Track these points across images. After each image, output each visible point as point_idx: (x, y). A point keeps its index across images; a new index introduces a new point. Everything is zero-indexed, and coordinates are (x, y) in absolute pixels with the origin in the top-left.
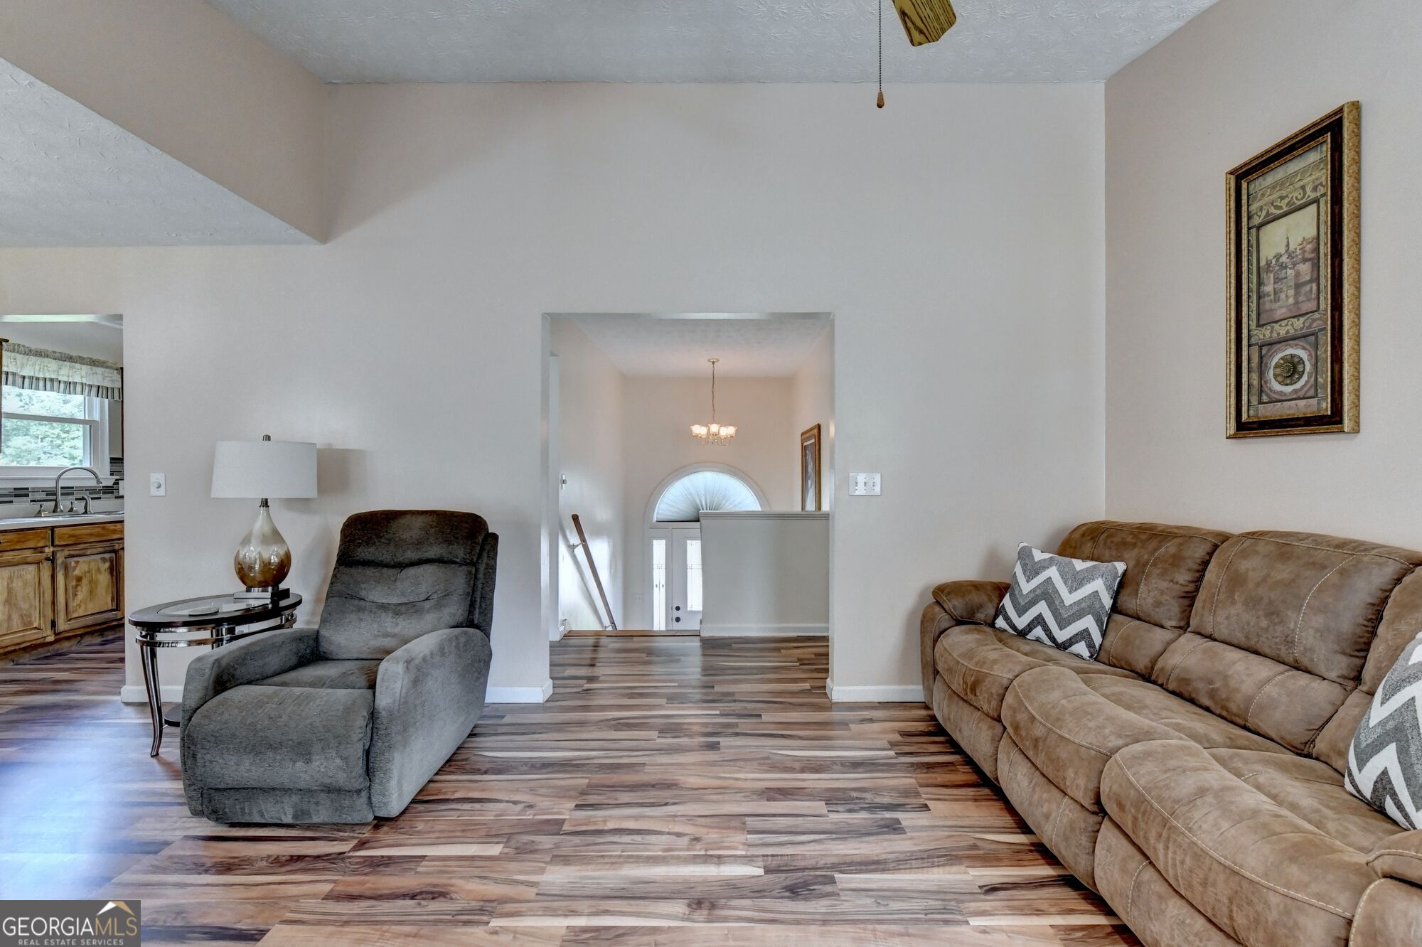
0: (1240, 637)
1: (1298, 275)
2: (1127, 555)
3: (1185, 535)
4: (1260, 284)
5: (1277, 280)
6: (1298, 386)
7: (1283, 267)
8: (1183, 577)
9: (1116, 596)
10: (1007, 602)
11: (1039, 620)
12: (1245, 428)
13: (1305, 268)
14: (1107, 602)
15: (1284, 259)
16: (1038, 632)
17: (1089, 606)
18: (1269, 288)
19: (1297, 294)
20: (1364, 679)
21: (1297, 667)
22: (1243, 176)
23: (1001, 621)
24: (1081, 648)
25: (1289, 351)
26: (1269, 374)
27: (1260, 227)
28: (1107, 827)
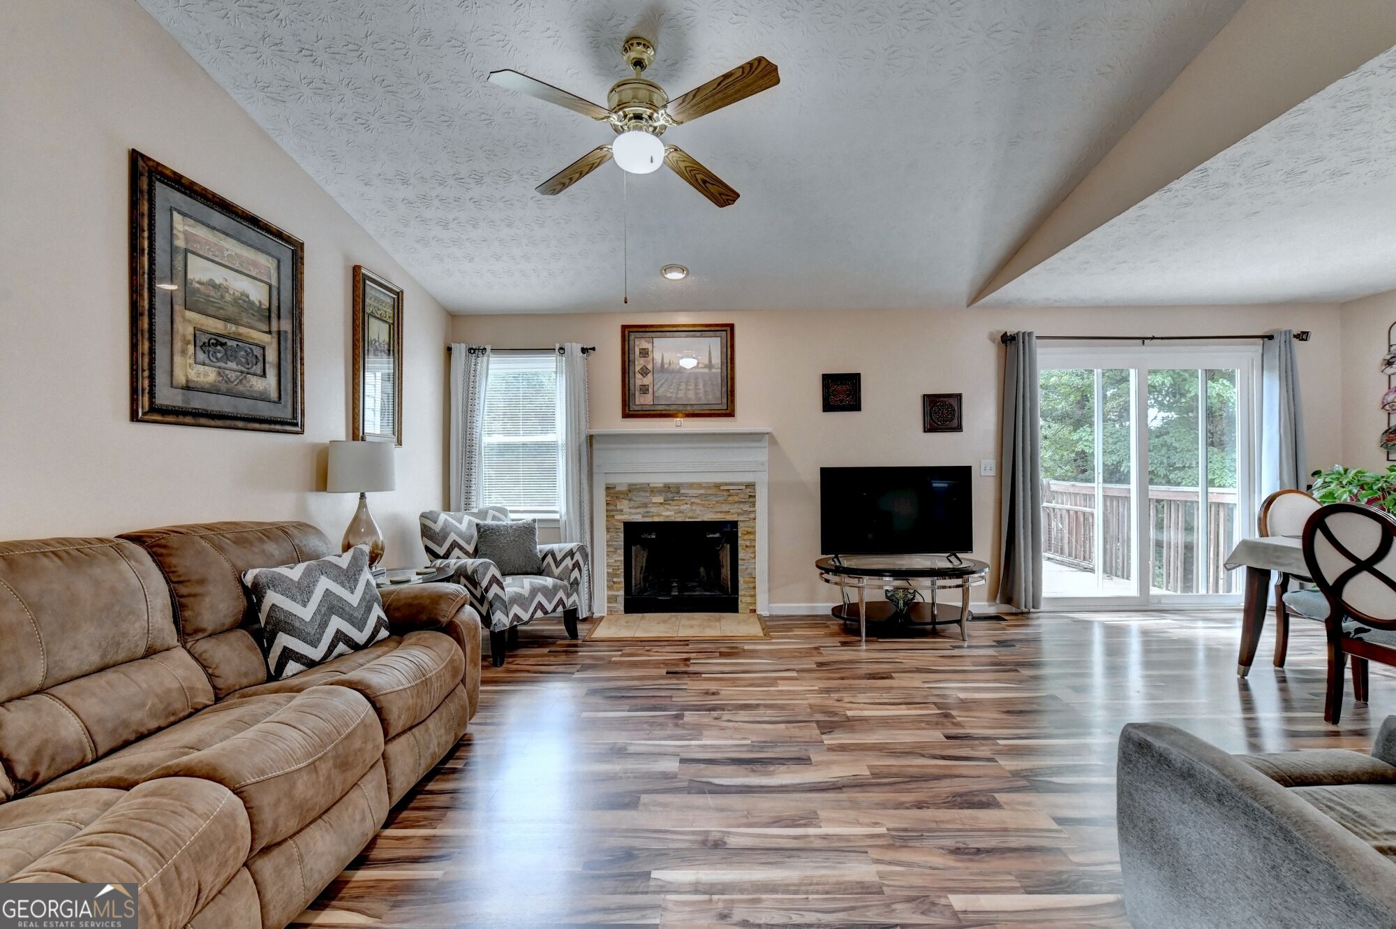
20: (197, 631)
21: (151, 652)
28: (391, 748)
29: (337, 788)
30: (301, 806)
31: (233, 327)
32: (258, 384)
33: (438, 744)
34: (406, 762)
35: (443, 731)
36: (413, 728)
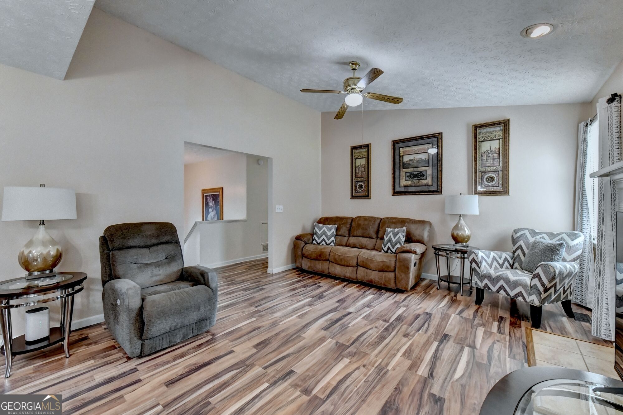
0: (361, 235)
2: (336, 223)
3: (347, 218)
4: (356, 170)
6: (362, 190)
7: (360, 168)
8: (348, 226)
9: (336, 232)
10: (315, 237)
11: (324, 240)
12: (353, 197)
13: (363, 169)
14: (335, 233)
15: (360, 166)
16: (323, 242)
17: (332, 235)
18: (357, 171)
19: (362, 173)
20: (378, 237)
21: (370, 237)
22: (353, 148)
23: (314, 242)
24: (332, 244)
25: (360, 183)
26: (357, 187)
27: (356, 159)
28: (360, 268)
29: (343, 263)
30: (335, 259)
31: (416, 169)
32: (424, 182)
33: (374, 278)
34: (362, 273)
35: (377, 277)
36: (368, 269)
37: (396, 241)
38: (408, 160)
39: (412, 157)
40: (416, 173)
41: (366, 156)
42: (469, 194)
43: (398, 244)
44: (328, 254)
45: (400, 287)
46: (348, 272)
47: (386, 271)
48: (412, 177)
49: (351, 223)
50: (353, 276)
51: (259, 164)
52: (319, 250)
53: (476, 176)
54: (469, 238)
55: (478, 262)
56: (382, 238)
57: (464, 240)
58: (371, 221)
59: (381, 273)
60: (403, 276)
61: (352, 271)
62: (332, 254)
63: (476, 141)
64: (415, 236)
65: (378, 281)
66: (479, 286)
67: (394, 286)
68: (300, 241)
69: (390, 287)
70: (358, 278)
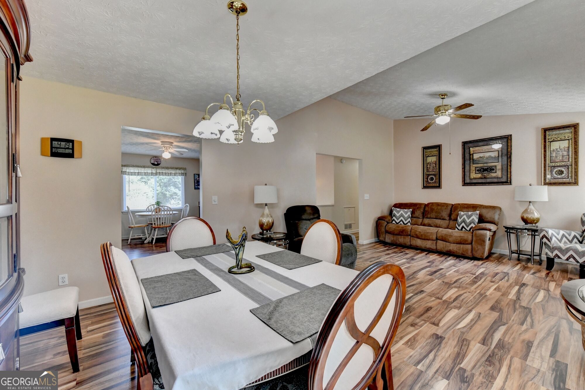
0: (435, 217)
1: (433, 165)
2: (411, 208)
3: (420, 204)
4: (427, 165)
5: (430, 166)
6: (433, 181)
7: (431, 164)
8: (422, 210)
9: (411, 214)
10: (394, 218)
11: (402, 220)
12: (425, 187)
13: (434, 165)
14: (411, 216)
15: (431, 163)
16: (401, 223)
17: (408, 217)
18: (428, 166)
19: (433, 168)
20: (452, 219)
21: (443, 219)
22: (425, 148)
23: (394, 222)
24: (409, 224)
25: (432, 176)
26: (429, 179)
27: (427, 157)
28: (438, 241)
29: (423, 237)
30: (416, 235)
31: (486, 164)
32: (494, 175)
33: (452, 249)
34: (441, 245)
35: (455, 248)
36: (446, 242)
37: (470, 221)
38: (478, 157)
39: (481, 155)
40: (486, 168)
41: (437, 155)
42: (538, 185)
43: (472, 224)
44: (409, 230)
45: (477, 255)
46: (428, 244)
47: (463, 244)
48: (482, 171)
49: (425, 208)
50: (434, 247)
51: (342, 163)
52: (401, 228)
53: (545, 170)
54: (538, 220)
55: (548, 237)
56: (456, 220)
57: (533, 222)
58: (443, 206)
59: (458, 245)
60: (479, 247)
61: (432, 243)
62: (413, 231)
63: (545, 142)
64: (487, 218)
65: (456, 251)
66: (549, 256)
67: (471, 255)
68: (383, 221)
69: (467, 255)
70: (438, 249)
